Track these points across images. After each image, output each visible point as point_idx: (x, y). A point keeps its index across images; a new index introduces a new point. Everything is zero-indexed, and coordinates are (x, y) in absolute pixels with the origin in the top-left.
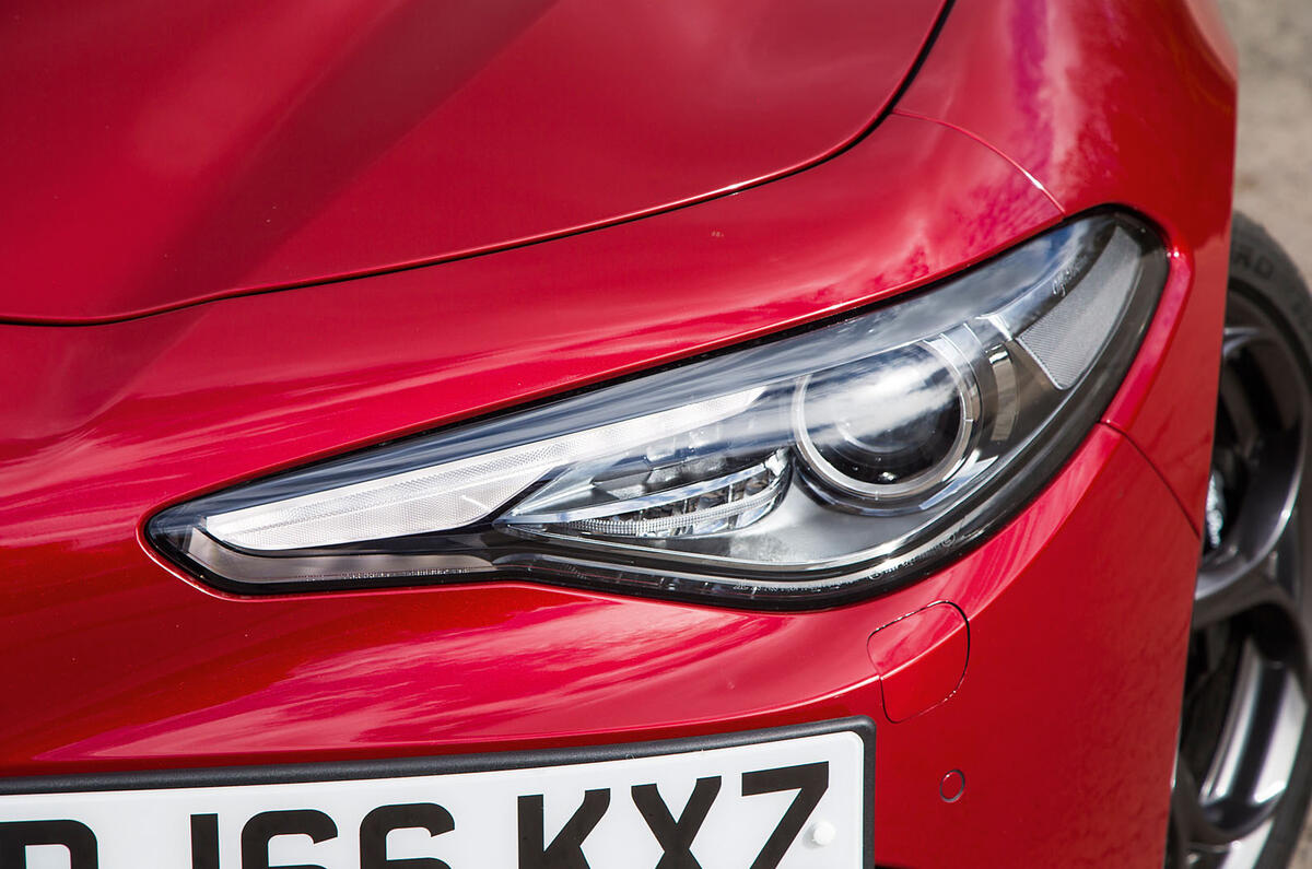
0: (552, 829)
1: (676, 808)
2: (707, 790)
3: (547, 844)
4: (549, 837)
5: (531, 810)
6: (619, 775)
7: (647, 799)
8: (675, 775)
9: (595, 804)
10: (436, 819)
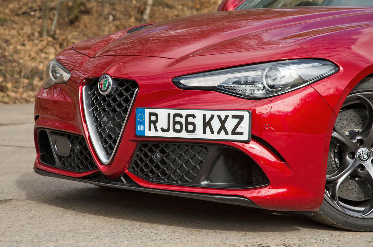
0: (207, 120)
1: (223, 119)
2: (227, 117)
3: (207, 122)
4: (207, 121)
5: (205, 116)
6: (216, 113)
7: (219, 117)
8: (223, 114)
9: (213, 116)
10: (193, 116)
